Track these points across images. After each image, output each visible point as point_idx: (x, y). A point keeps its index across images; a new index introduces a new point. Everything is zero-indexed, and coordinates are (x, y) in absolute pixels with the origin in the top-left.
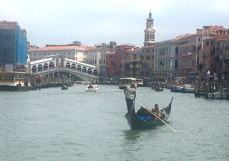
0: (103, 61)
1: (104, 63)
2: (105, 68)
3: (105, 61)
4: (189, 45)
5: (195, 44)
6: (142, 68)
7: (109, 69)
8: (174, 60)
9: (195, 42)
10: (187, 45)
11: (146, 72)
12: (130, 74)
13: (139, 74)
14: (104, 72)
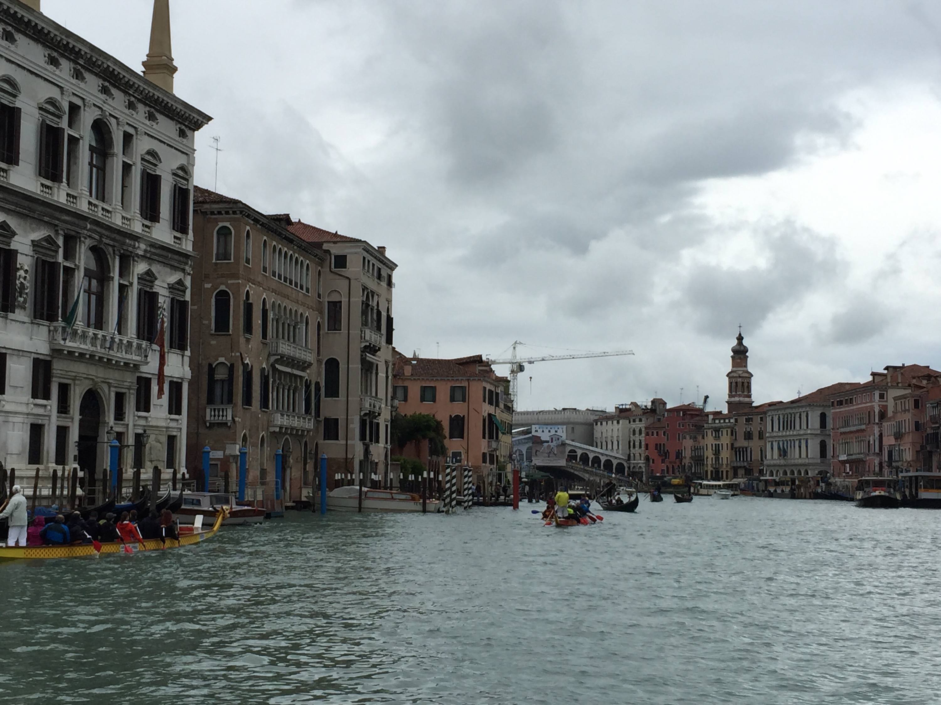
0: (637, 444)
1: (640, 447)
2: (642, 458)
3: (643, 443)
4: (855, 407)
5: (872, 407)
6: (735, 459)
7: (651, 461)
8: (818, 441)
9: (870, 402)
10: (852, 408)
11: (745, 467)
12: (707, 471)
13: (727, 472)
14: (640, 467)
